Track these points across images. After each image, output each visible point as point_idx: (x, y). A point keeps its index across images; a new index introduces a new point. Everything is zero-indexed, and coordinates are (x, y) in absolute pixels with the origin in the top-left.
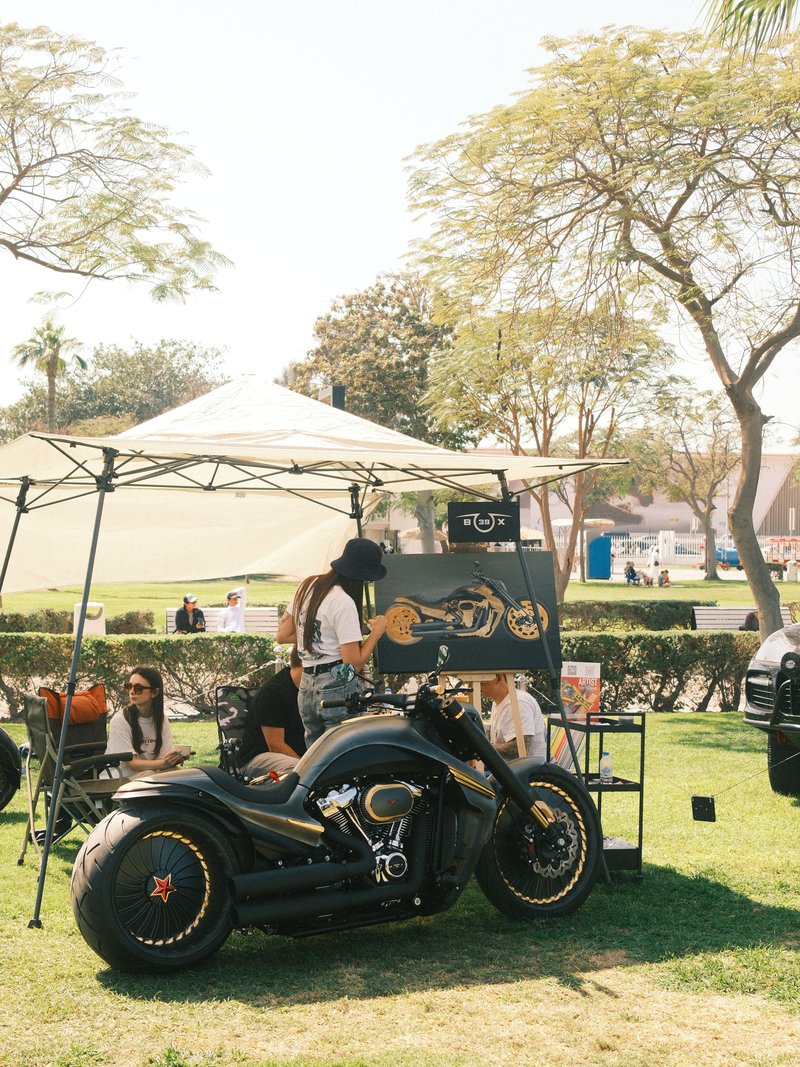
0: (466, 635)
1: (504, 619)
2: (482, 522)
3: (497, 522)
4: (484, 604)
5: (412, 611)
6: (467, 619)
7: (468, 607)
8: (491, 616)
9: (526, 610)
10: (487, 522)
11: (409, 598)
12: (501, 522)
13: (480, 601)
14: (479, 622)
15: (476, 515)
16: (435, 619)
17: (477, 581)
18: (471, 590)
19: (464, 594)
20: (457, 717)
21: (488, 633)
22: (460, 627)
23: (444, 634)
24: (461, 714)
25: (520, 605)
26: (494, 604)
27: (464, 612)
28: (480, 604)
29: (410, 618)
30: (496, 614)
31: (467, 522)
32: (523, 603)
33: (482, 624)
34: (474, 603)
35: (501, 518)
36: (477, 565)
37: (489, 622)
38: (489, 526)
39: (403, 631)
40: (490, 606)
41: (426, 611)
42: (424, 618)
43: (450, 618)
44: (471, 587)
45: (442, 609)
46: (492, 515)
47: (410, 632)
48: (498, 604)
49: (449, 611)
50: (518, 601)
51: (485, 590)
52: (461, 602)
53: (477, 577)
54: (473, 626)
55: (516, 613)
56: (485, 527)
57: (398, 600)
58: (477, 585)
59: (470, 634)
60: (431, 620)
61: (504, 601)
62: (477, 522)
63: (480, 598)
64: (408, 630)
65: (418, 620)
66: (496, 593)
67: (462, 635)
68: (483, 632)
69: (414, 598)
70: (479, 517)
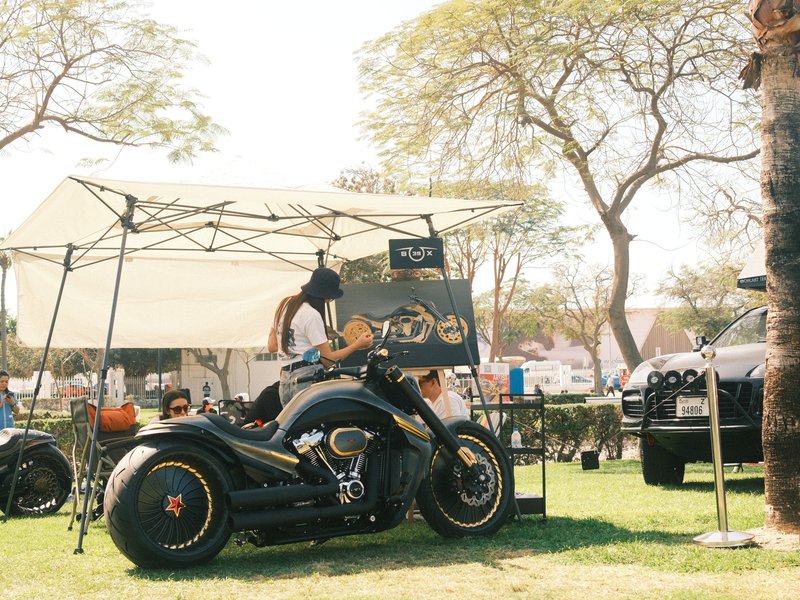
0: (406, 341)
1: (435, 329)
2: (415, 253)
3: (426, 253)
4: (419, 318)
5: (365, 325)
6: (407, 329)
7: (408, 320)
8: (424, 327)
9: (451, 322)
10: (419, 253)
11: (363, 315)
12: (430, 253)
13: (416, 316)
14: (416, 332)
15: (411, 249)
17: (413, 301)
18: (409, 308)
19: (406, 313)
20: (399, 381)
21: (423, 340)
22: (401, 335)
23: (389, 341)
24: (401, 378)
25: (447, 318)
26: (426, 318)
27: (404, 324)
28: (416, 319)
30: (428, 326)
31: (404, 254)
32: (449, 317)
33: (418, 334)
34: (411, 318)
35: (429, 250)
36: (413, 290)
37: (423, 331)
38: (420, 257)
40: (423, 320)
41: (375, 324)
43: (394, 329)
44: (409, 306)
46: (422, 248)
48: (430, 318)
49: (393, 324)
50: (445, 316)
51: (419, 308)
52: (402, 318)
53: (413, 299)
54: (411, 335)
55: (443, 325)
56: (417, 257)
57: (354, 317)
58: (413, 305)
59: (409, 341)
60: (380, 331)
61: (434, 315)
62: (412, 254)
63: (416, 314)
66: (428, 310)
67: (403, 341)
68: (419, 339)
69: (365, 315)
70: (412, 250)
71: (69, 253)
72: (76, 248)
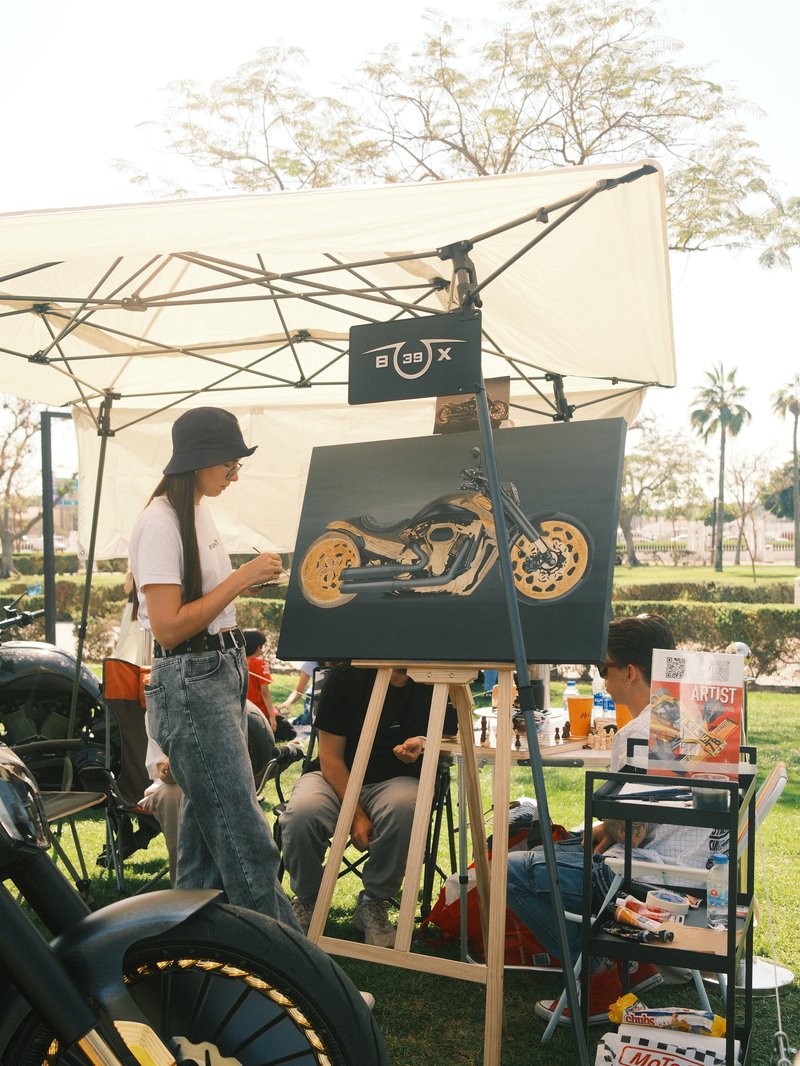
0: (428, 590)
1: (503, 558)
2: (409, 358)
3: (436, 355)
4: (473, 530)
5: (351, 545)
6: (437, 562)
7: (442, 535)
8: (480, 553)
9: (548, 540)
10: (419, 357)
11: (352, 522)
12: (445, 354)
13: (467, 524)
14: (455, 566)
15: (399, 346)
16: (384, 559)
17: (470, 484)
18: (456, 502)
19: (443, 511)
21: (469, 587)
22: (422, 574)
23: (393, 588)
25: (539, 529)
26: (490, 529)
27: (436, 545)
28: (466, 530)
29: (344, 558)
30: (490, 548)
31: (381, 362)
32: (547, 526)
33: (461, 570)
34: (455, 528)
35: (444, 346)
36: (476, 455)
37: (475, 565)
38: (421, 366)
39: (328, 583)
40: (482, 534)
41: (374, 545)
42: (366, 556)
43: (408, 558)
44: (456, 496)
45: (401, 541)
46: (427, 342)
47: (339, 583)
49: (411, 543)
50: (536, 523)
51: (478, 503)
52: (434, 527)
53: (470, 478)
54: (445, 573)
55: (528, 548)
56: (412, 368)
57: (335, 525)
58: (466, 493)
59: (436, 589)
60: (378, 562)
61: (510, 522)
62: (400, 359)
63: (467, 517)
64: (336, 581)
65: (356, 562)
67: (422, 590)
68: (460, 585)
69: (358, 522)
70: (403, 351)
71: (106, 405)
72: (118, 396)
